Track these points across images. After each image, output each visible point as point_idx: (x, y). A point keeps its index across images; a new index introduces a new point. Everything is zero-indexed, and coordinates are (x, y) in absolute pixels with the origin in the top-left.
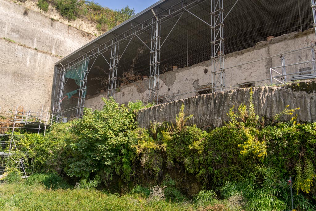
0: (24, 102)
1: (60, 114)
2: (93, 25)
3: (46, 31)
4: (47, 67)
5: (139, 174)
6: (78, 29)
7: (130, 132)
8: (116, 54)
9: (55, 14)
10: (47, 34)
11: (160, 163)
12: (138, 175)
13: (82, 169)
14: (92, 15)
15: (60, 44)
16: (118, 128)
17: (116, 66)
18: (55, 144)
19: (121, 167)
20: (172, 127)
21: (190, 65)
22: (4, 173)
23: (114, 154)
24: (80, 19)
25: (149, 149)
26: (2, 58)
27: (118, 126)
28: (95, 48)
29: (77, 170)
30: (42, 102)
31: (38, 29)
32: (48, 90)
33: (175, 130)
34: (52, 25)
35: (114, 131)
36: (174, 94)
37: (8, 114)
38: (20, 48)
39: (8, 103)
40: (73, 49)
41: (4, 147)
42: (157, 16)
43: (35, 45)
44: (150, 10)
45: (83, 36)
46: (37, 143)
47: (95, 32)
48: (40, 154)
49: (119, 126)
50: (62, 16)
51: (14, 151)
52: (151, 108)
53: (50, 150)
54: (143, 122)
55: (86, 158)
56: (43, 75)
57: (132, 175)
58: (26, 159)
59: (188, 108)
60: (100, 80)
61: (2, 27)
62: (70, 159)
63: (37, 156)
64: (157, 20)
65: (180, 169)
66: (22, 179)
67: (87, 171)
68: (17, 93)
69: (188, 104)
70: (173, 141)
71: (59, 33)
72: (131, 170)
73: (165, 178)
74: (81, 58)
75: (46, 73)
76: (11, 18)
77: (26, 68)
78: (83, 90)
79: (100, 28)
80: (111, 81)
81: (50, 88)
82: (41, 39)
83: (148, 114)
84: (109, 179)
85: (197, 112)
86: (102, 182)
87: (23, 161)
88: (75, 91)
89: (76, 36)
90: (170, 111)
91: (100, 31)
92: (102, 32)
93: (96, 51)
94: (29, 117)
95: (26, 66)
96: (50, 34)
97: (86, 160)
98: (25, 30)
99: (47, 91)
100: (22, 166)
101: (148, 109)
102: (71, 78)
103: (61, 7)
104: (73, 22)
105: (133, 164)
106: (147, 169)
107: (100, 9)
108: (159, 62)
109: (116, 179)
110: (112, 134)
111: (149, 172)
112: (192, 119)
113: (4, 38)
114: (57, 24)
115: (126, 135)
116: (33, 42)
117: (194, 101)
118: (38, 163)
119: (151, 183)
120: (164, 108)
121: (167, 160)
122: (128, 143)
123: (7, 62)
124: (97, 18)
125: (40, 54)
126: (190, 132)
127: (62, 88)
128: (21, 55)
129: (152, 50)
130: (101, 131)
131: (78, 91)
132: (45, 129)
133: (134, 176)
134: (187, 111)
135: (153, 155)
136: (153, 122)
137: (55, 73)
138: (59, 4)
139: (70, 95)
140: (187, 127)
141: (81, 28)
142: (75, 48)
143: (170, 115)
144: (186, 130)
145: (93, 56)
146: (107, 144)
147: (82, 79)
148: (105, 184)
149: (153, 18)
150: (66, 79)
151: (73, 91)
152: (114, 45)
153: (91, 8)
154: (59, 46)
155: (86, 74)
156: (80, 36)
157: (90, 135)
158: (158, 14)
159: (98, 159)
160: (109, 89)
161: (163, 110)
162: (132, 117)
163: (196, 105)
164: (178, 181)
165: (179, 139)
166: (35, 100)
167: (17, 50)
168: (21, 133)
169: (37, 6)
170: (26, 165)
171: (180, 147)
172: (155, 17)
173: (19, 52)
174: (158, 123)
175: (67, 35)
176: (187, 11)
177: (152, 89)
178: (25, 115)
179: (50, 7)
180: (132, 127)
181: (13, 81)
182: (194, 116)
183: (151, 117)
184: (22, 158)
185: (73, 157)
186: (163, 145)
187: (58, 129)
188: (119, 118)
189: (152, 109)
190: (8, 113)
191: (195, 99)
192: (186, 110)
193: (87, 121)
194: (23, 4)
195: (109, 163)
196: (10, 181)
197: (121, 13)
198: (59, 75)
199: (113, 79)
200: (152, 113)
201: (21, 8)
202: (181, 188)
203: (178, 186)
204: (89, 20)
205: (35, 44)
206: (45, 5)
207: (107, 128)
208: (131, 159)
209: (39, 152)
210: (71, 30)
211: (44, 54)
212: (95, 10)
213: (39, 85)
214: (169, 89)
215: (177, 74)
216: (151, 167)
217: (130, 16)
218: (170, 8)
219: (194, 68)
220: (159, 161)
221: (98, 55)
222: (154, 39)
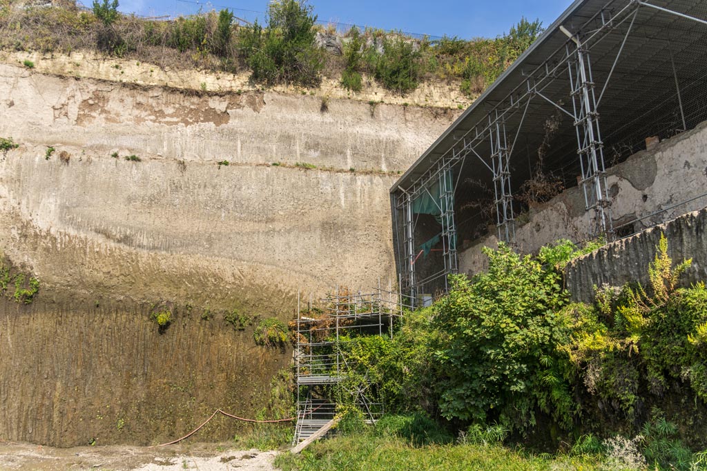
0: (348, 276)
1: (415, 291)
2: (454, 86)
3: (364, 130)
4: (377, 199)
5: (590, 410)
6: (422, 107)
7: (553, 315)
8: (502, 145)
9: (375, 90)
10: (367, 135)
11: (633, 383)
12: (588, 411)
13: (469, 403)
14: (448, 66)
15: (392, 147)
16: (522, 309)
17: (506, 170)
18: (411, 353)
19: (549, 395)
20: (641, 296)
21: (691, 126)
22: (335, 415)
23: (527, 367)
24: (423, 83)
25: (599, 351)
26: (300, 202)
27: (523, 306)
28: (457, 141)
29: (458, 404)
30: (379, 271)
31: (350, 130)
32: (386, 245)
33: (651, 301)
34: (372, 115)
35: (515, 318)
36: (659, 207)
37: (326, 304)
38: (324, 175)
39: (321, 282)
40: (420, 150)
41: (330, 366)
42: (575, 36)
43: (350, 164)
44: (558, 29)
45: (435, 117)
46: (381, 353)
47: (459, 100)
48: (389, 375)
49: (524, 304)
50: (390, 89)
51: (345, 373)
52: (591, 255)
53: (405, 367)
54: (579, 289)
55: (471, 380)
56: (372, 216)
57: (575, 412)
58: (367, 386)
59: (678, 243)
60: (478, 207)
61: (290, 145)
62: (444, 383)
63: (386, 379)
64: (579, 45)
65: (683, 395)
66: (366, 426)
67: (478, 406)
68: (333, 260)
69: (678, 234)
70: (652, 327)
71: (388, 127)
72: (570, 402)
73: (651, 416)
74: (435, 168)
75: (378, 212)
76: (302, 124)
77: (341, 211)
78: (450, 232)
79: (468, 88)
80: (501, 206)
81: (389, 241)
82: (358, 147)
83: (588, 270)
84: (528, 423)
85: (702, 252)
86: (516, 431)
87: (363, 391)
88: (436, 239)
89: (421, 123)
90: (637, 256)
91: (470, 94)
92: (474, 95)
93: (460, 146)
94: (360, 305)
95: (340, 207)
96: (372, 132)
97: (471, 383)
98: (329, 139)
99: (384, 247)
100: (362, 400)
101: (586, 257)
102: (422, 213)
103: (383, 73)
104: (412, 94)
105: (574, 388)
106: (605, 397)
107: (463, 48)
108: (600, 142)
109: (543, 422)
110: (511, 325)
111: (610, 404)
112: (692, 271)
113: (297, 165)
114: (382, 110)
115: (545, 324)
116: (345, 158)
117: (690, 225)
118: (389, 394)
119: (620, 430)
120: (621, 252)
121: (647, 375)
122: (552, 341)
123: (307, 207)
124: (457, 69)
125: (361, 177)
126: (690, 304)
127: (410, 236)
128: (328, 188)
129: (578, 117)
130: (488, 321)
131: (441, 237)
132: (392, 325)
133: (580, 415)
134: (678, 251)
135: (613, 365)
136: (600, 286)
137: (393, 208)
138: (379, 68)
139: (426, 247)
140: (682, 291)
141: (429, 102)
142: (424, 147)
143: (638, 265)
144: (681, 299)
145: (458, 158)
146: (506, 347)
147: (444, 212)
148: (522, 434)
149: (567, 43)
150: (414, 216)
151: (432, 240)
152: (494, 127)
153: (443, 53)
154: (393, 152)
155: (450, 198)
156: (429, 119)
157: (468, 331)
158: (577, 33)
159: (495, 380)
160: (499, 224)
161: (621, 257)
162: (553, 282)
163: (697, 234)
164: (684, 423)
165: (666, 322)
166: (366, 268)
167: (321, 182)
168: (352, 337)
169: (341, 87)
170: (369, 397)
171: (673, 342)
172: (571, 40)
173: (324, 184)
174: (612, 288)
175: (403, 126)
176: (645, 6)
177: (595, 208)
178: (353, 302)
179: (364, 79)
180: (557, 304)
181: (324, 240)
182: (695, 261)
183: (596, 275)
184: (360, 384)
185: (449, 378)
186: (628, 340)
187: (412, 322)
188: (521, 287)
189: (594, 257)
190: (325, 302)
191: (691, 220)
192: (675, 248)
193: (458, 300)
194: (317, 90)
195: (520, 387)
196: (347, 430)
197: (512, 38)
198: (400, 210)
199: (504, 200)
200: (596, 265)
201: (315, 101)
202: (693, 441)
203: (686, 436)
204: (442, 80)
205: (349, 161)
206: (354, 80)
207: (498, 313)
208: (567, 376)
209: (386, 371)
210: (409, 112)
211: (368, 176)
212: (452, 52)
213: (369, 238)
214: (645, 197)
215: (658, 155)
216: (612, 393)
217: (532, 39)
218: (603, 10)
219: (702, 133)
220: (629, 377)
221: (466, 154)
222: (578, 91)
